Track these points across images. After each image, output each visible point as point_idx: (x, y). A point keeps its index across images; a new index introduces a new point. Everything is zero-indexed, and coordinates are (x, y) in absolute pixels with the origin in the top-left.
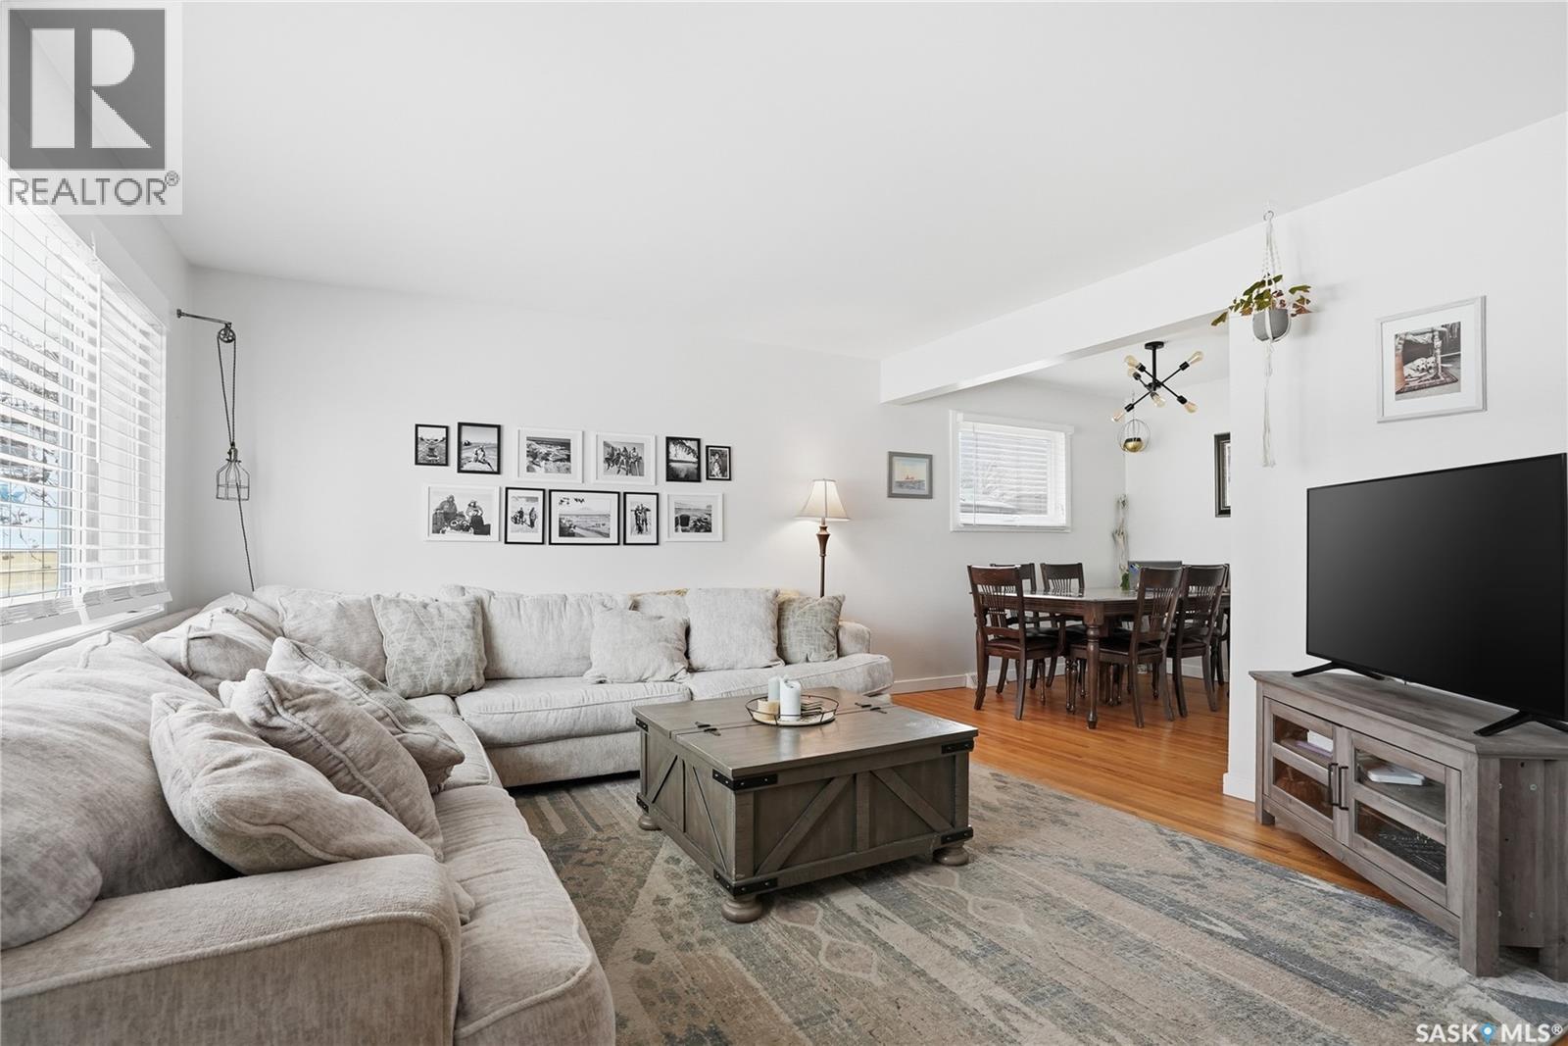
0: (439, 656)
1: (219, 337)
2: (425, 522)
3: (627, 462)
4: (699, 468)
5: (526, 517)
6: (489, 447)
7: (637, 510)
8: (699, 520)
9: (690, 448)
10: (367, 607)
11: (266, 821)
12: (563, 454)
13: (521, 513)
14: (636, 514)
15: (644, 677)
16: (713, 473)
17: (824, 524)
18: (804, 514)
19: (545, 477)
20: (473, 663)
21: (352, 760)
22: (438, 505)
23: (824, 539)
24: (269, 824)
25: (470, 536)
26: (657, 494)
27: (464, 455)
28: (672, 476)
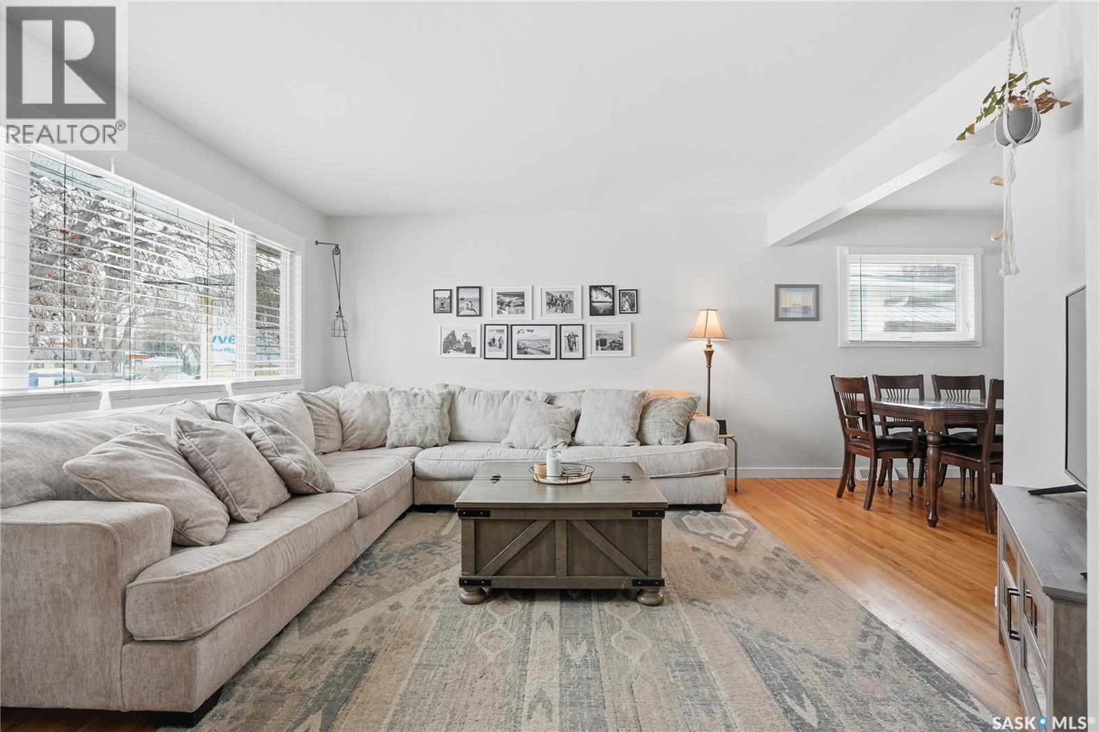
0: (416, 424)
1: (333, 253)
2: (439, 346)
3: (562, 304)
4: (613, 306)
5: (497, 342)
6: (474, 300)
7: (569, 336)
8: (614, 342)
9: (607, 292)
10: (384, 396)
11: (90, 477)
12: (520, 301)
13: (494, 340)
14: (568, 339)
15: (536, 446)
16: (624, 309)
17: (709, 342)
18: (693, 336)
19: (508, 317)
20: (437, 429)
21: (213, 464)
22: (446, 336)
23: (709, 354)
24: (91, 479)
25: (464, 355)
26: (583, 325)
27: (460, 306)
28: (594, 312)
